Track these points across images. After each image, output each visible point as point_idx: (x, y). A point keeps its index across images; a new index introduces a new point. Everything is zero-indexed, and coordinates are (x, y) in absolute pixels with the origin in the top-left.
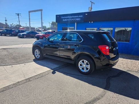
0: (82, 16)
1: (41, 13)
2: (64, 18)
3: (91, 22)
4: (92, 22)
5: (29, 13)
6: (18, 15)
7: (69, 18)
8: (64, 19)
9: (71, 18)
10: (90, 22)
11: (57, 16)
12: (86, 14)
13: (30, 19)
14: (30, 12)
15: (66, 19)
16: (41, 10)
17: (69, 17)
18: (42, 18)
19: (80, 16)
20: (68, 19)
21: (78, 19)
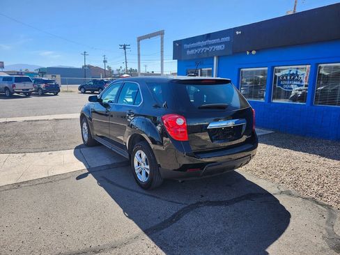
0: (227, 39)
1: (162, 39)
2: (188, 46)
3: (251, 52)
4: (254, 52)
5: (139, 41)
6: (125, 48)
7: (200, 47)
8: (190, 49)
9: (204, 46)
10: (248, 53)
11: (175, 42)
12: (237, 33)
13: (139, 55)
14: (139, 39)
15: (193, 48)
16: (161, 33)
17: (199, 43)
18: (162, 52)
19: (224, 39)
20: (197, 48)
21: (219, 48)
